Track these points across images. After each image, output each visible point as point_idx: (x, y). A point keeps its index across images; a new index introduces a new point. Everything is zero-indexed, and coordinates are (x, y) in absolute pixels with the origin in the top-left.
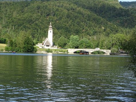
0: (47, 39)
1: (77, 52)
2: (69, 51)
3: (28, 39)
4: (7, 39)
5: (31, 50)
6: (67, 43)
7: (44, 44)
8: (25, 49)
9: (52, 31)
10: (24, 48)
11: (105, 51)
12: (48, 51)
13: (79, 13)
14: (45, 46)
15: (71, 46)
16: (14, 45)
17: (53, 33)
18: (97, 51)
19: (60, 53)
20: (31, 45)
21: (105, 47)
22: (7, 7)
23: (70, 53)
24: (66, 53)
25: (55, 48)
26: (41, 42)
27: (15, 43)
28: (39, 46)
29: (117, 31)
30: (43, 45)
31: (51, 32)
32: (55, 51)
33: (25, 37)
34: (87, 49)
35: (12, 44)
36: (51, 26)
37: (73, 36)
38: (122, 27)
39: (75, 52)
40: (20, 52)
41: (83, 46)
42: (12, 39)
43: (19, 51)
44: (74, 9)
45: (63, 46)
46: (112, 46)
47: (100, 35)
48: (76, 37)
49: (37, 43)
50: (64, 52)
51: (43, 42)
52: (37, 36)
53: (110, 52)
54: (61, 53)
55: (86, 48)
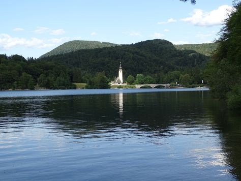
0: (118, 78)
1: (143, 87)
2: (136, 87)
3: (103, 79)
5: (106, 86)
6: (134, 81)
9: (122, 71)
10: (100, 85)
11: (165, 85)
14: (117, 83)
25: (125, 85)
26: (114, 81)
27: (93, 82)
33: (101, 77)
34: (150, 85)
35: (90, 83)
36: (121, 67)
37: (139, 74)
41: (147, 82)
42: (90, 79)
45: (131, 82)
46: (171, 81)
49: (110, 81)
50: (133, 87)
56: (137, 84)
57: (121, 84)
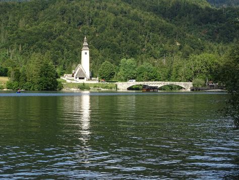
0: (80, 67)
1: (134, 87)
2: (118, 87)
3: (47, 67)
4: (10, 69)
5: (53, 86)
6: (114, 73)
7: (75, 75)
8: (42, 85)
9: (88, 52)
10: (40, 83)
11: (182, 84)
12: (83, 87)
13: (135, 18)
14: (76, 78)
15: (122, 78)
16: (22, 79)
17: (91, 55)
18: (168, 85)
19: (103, 90)
20: (52, 79)
21: (183, 77)
22: (8, 12)
23: (121, 90)
24: (113, 90)
25: (95, 82)
26: (70, 72)
27: (25, 75)
28: (66, 78)
29: (202, 49)
30: (73, 76)
31: (86, 53)
32: (95, 87)
33: (41, 63)
34: (151, 82)
35: (18, 76)
36: (85, 44)
37: (125, 59)
38: (211, 41)
39: (130, 89)
40: (33, 90)
41: (143, 77)
42: (18, 68)
43: (31, 89)
44: (125, 13)
45: (109, 77)
46: (195, 75)
47: (172, 56)
48: (130, 61)
49: (62, 74)
50: (111, 88)
51: (73, 71)
52: (63, 61)
53: (192, 86)
54: (105, 90)
55: (149, 80)
56: (122, 81)
57: (85, 81)
